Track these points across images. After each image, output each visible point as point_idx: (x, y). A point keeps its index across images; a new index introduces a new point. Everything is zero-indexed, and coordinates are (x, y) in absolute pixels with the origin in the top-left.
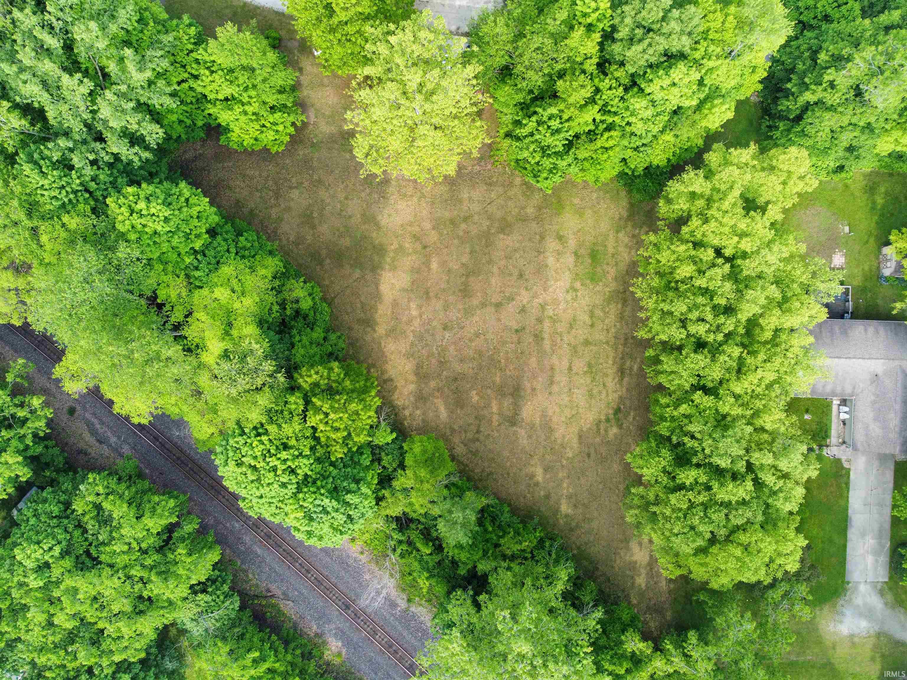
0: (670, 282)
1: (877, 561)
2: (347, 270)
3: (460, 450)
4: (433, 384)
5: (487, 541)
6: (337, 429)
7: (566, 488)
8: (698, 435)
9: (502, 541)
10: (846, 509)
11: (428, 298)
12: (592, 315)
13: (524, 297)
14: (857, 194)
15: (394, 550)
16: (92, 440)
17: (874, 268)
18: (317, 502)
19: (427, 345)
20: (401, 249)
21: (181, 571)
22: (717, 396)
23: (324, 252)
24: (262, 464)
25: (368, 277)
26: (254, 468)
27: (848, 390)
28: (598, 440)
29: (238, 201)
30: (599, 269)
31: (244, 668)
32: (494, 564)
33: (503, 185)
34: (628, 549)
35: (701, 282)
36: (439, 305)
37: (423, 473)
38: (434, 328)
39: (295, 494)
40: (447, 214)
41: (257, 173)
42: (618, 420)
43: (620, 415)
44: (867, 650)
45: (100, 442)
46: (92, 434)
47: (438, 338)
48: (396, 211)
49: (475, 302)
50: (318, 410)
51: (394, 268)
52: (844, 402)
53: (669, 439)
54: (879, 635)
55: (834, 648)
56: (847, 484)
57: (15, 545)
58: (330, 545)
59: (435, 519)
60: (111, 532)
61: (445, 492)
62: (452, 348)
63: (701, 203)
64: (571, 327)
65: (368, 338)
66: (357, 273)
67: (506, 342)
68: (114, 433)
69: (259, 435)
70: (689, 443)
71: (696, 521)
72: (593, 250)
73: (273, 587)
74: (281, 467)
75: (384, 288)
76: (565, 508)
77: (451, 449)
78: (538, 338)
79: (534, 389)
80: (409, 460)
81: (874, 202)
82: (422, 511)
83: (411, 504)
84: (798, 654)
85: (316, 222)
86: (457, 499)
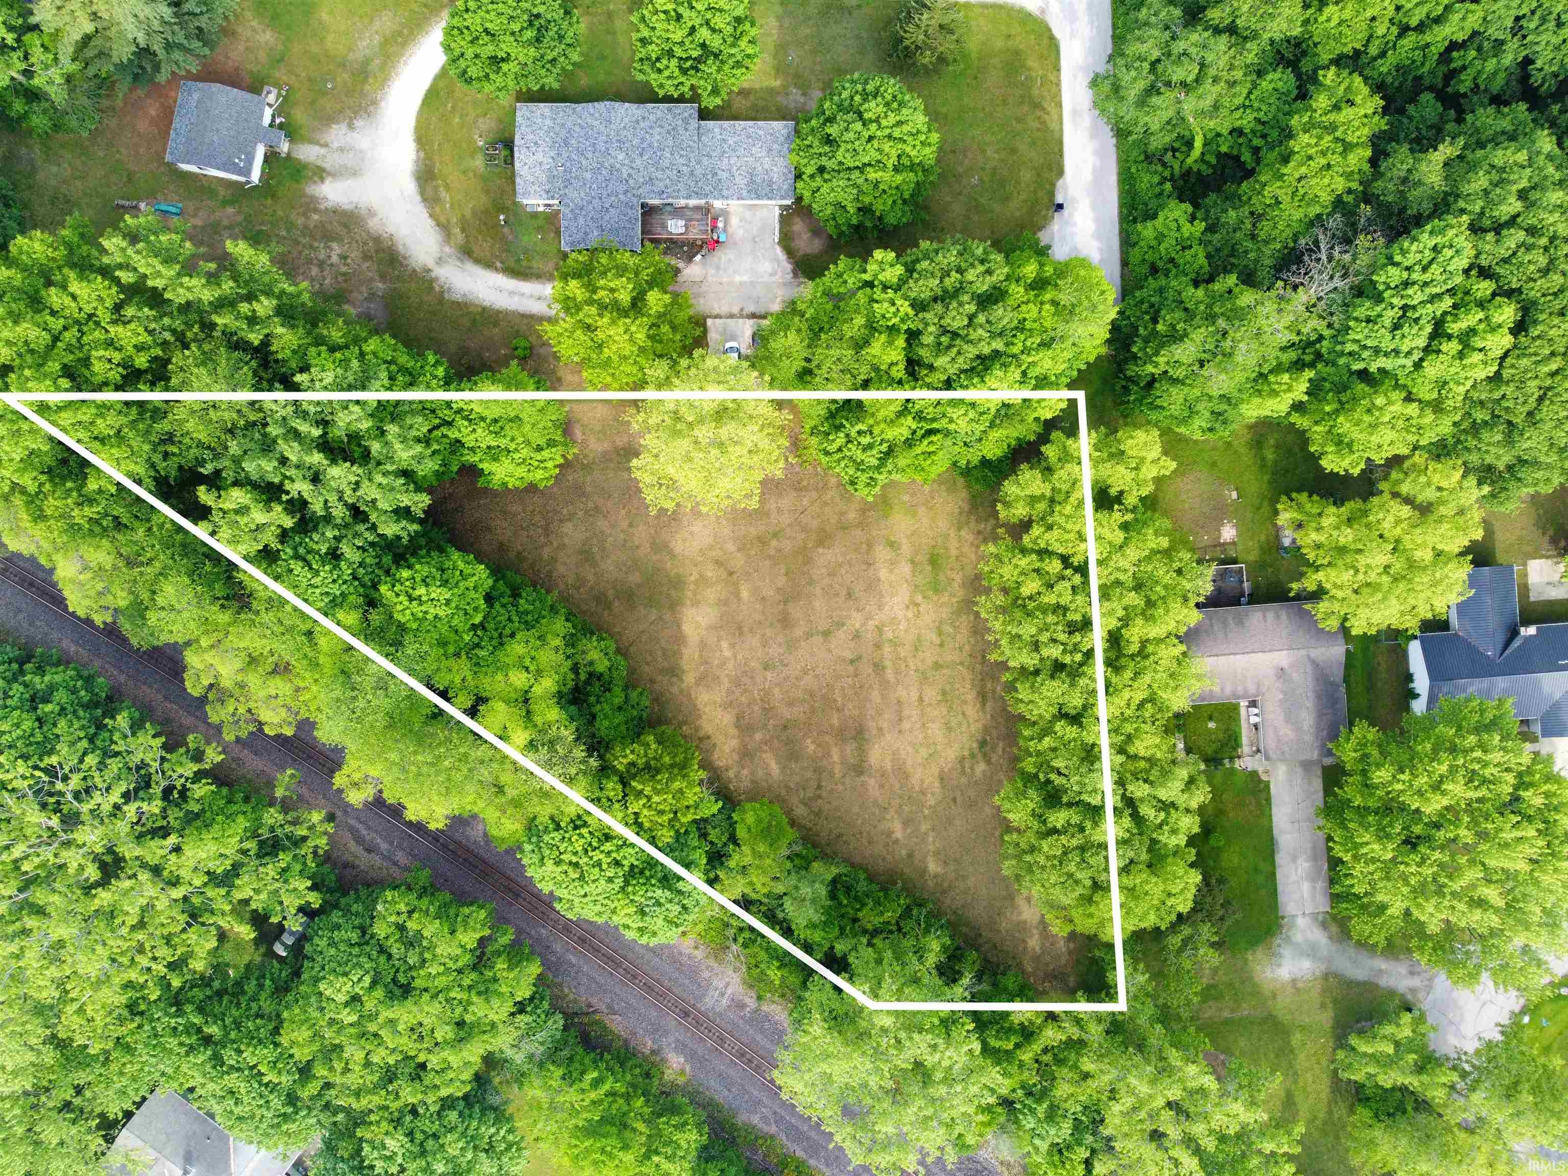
0: (1017, 598)
1: (1314, 888)
2: (642, 611)
3: (800, 811)
4: (758, 736)
5: (843, 916)
6: (661, 812)
7: (932, 843)
8: (1063, 771)
9: (860, 914)
10: (1270, 830)
11: (741, 634)
12: (940, 633)
13: (855, 621)
14: (1242, 450)
15: (735, 940)
16: (358, 850)
17: (1272, 539)
18: (649, 894)
19: (746, 691)
20: (703, 580)
21: (504, 989)
22: (1080, 725)
23: (611, 593)
24: (586, 860)
25: (668, 616)
26: (576, 865)
27: (1252, 689)
28: (963, 780)
29: (501, 545)
30: (942, 577)
31: (583, 1091)
32: (854, 941)
33: (817, 489)
34: (1014, 907)
35: (1050, 599)
36: (755, 641)
37: (762, 848)
38: (753, 670)
39: (623, 888)
40: (753, 532)
41: (520, 509)
42: (985, 755)
43: (988, 748)
44: (1315, 995)
45: (369, 851)
46: (358, 843)
47: (759, 679)
48: (692, 533)
49: (799, 632)
50: (639, 794)
51: (696, 604)
52: (1253, 704)
53: (1036, 776)
54: (1326, 976)
55: (1274, 996)
56: (1268, 800)
57: (317, 980)
58: (664, 941)
59: (780, 897)
60: (421, 954)
61: (789, 865)
62: (776, 691)
63: (1042, 506)
64: (917, 649)
65: (675, 690)
66: (654, 614)
67: (841, 676)
68: (385, 839)
69: (576, 828)
70: (1058, 780)
71: (1072, 867)
72: (932, 555)
73: (594, 1001)
74: (606, 860)
75: (688, 629)
76: (933, 867)
77: (788, 812)
78: (878, 668)
79: (880, 729)
80: (741, 832)
81: (1263, 459)
82: (765, 891)
83: (751, 883)
84: (1233, 1010)
85: (598, 558)
86: (803, 872)
